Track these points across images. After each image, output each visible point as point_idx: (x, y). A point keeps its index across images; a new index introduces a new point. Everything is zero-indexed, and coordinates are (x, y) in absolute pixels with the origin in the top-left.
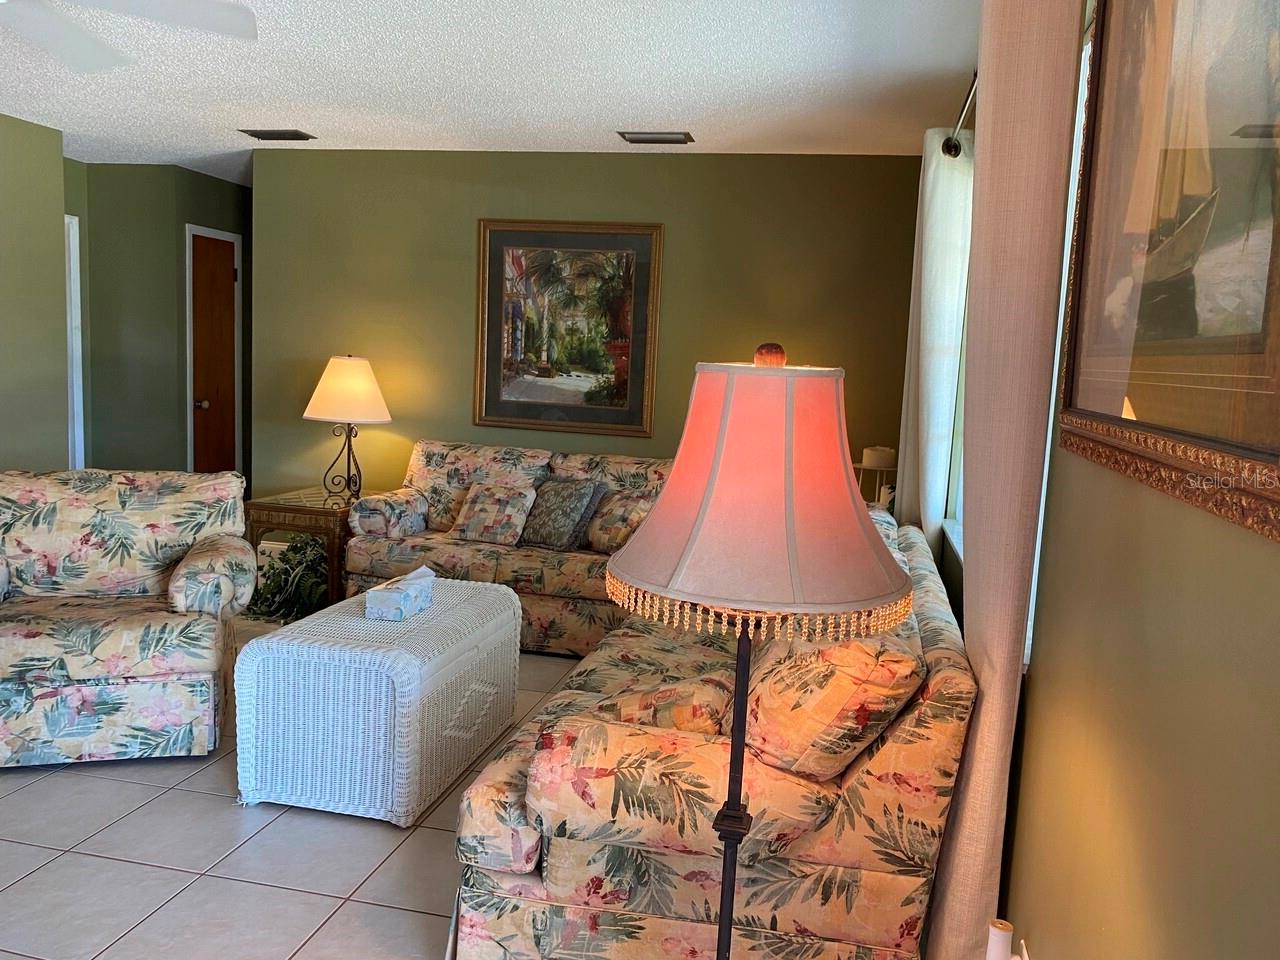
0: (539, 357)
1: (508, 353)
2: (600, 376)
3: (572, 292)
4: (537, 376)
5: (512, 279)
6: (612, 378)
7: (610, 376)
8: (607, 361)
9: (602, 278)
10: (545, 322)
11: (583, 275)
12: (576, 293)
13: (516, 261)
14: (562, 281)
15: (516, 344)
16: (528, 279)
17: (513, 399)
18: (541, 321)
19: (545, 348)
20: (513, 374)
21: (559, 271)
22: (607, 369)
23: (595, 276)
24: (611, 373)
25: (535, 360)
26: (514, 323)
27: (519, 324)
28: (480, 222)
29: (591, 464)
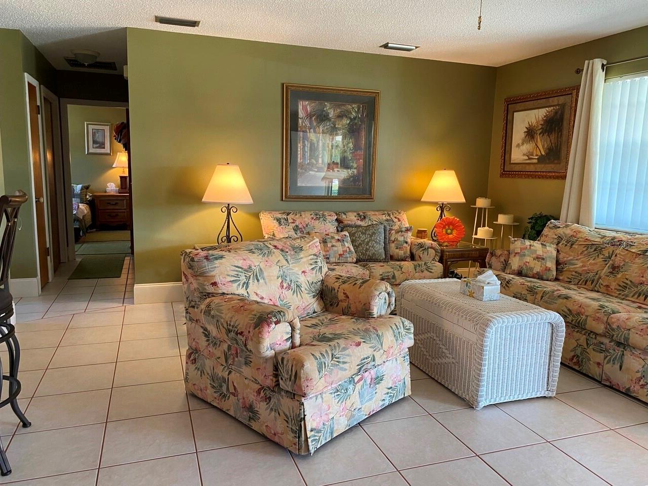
0: (317, 161)
1: (300, 160)
2: (349, 170)
3: (335, 125)
4: (317, 172)
5: (302, 118)
6: (355, 171)
8: (353, 162)
9: (350, 118)
10: (320, 142)
11: (340, 116)
12: (337, 126)
13: (304, 108)
14: (329, 120)
15: (304, 155)
16: (311, 118)
17: (304, 185)
18: (318, 142)
19: (320, 156)
20: (304, 171)
21: (328, 114)
22: (352, 166)
23: (346, 117)
24: (355, 168)
25: (315, 163)
26: (304, 142)
27: (306, 143)
28: (283, 85)
29: (360, 216)
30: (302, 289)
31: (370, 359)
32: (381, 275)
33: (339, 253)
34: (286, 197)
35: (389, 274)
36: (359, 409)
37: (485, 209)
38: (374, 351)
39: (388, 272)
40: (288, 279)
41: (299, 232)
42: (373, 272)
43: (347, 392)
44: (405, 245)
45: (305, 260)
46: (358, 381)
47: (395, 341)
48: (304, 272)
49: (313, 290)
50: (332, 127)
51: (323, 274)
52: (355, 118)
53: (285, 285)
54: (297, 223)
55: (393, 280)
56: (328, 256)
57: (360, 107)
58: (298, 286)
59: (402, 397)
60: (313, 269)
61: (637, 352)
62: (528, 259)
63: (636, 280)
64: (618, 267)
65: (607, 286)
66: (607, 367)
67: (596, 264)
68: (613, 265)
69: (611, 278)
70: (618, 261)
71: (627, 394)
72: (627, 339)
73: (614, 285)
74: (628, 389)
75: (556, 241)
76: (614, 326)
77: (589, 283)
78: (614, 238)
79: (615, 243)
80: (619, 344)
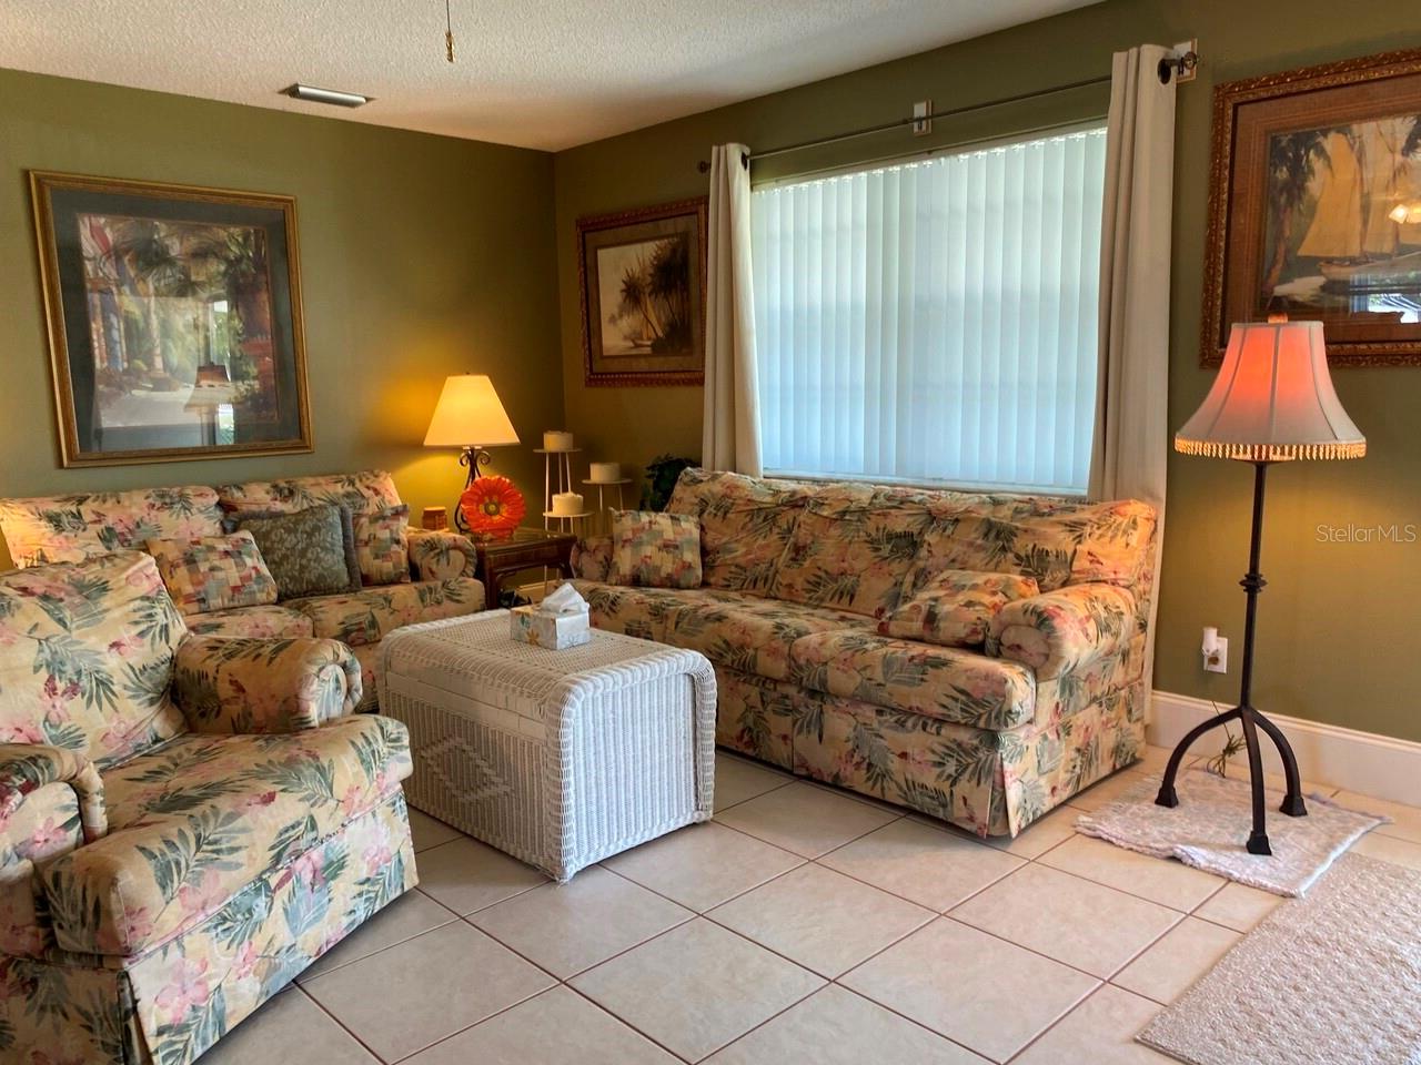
0: (150, 364)
1: (102, 361)
2: (240, 383)
3: (187, 276)
4: (153, 390)
5: (94, 258)
6: (256, 385)
7: (252, 383)
8: (247, 364)
9: (227, 260)
10: (153, 317)
11: (200, 255)
12: (193, 278)
13: (97, 233)
14: (170, 262)
15: (112, 349)
16: (119, 259)
17: (120, 425)
18: (146, 316)
19: (158, 351)
20: (114, 390)
21: (165, 250)
22: (248, 373)
23: (216, 255)
24: (255, 378)
25: (145, 369)
26: (105, 319)
27: (114, 320)
28: (26, 174)
29: (280, 491)
30: (115, 688)
31: (302, 827)
32: (343, 623)
33: (232, 585)
34: (70, 458)
35: (361, 619)
36: (290, 948)
37: (563, 454)
38: (312, 806)
39: (359, 615)
40: (69, 669)
41: (116, 543)
42: (320, 620)
43: (251, 915)
44: (395, 547)
45: (116, 614)
46: (280, 885)
47: (364, 774)
48: (116, 645)
49: (148, 685)
50: (180, 280)
51: (174, 643)
52: (239, 260)
53: (61, 685)
54: (110, 521)
55: (372, 632)
56: (203, 595)
57: (249, 233)
58: (100, 682)
59: (399, 893)
60: (142, 634)
61: (843, 704)
62: (648, 550)
63: (834, 568)
64: (804, 547)
65: (790, 586)
66: (800, 741)
67: (768, 546)
68: (795, 544)
69: (795, 570)
70: (802, 535)
71: (836, 785)
72: (823, 682)
73: (799, 583)
74: (837, 776)
75: (697, 509)
76: (802, 661)
77: (760, 584)
78: (793, 493)
79: (797, 502)
80: (813, 693)
